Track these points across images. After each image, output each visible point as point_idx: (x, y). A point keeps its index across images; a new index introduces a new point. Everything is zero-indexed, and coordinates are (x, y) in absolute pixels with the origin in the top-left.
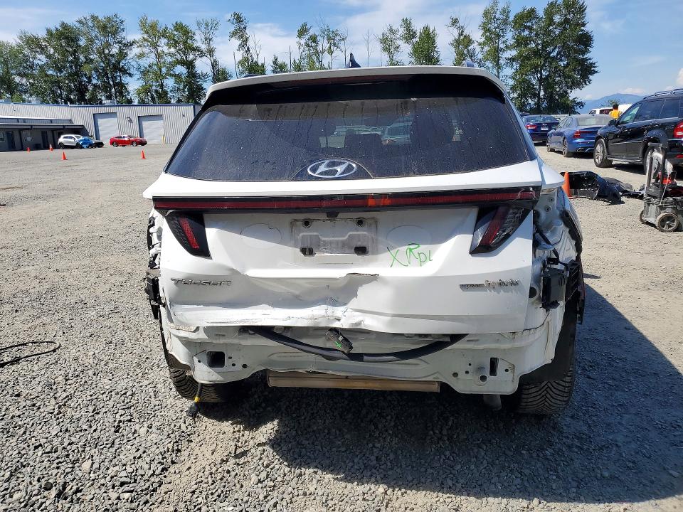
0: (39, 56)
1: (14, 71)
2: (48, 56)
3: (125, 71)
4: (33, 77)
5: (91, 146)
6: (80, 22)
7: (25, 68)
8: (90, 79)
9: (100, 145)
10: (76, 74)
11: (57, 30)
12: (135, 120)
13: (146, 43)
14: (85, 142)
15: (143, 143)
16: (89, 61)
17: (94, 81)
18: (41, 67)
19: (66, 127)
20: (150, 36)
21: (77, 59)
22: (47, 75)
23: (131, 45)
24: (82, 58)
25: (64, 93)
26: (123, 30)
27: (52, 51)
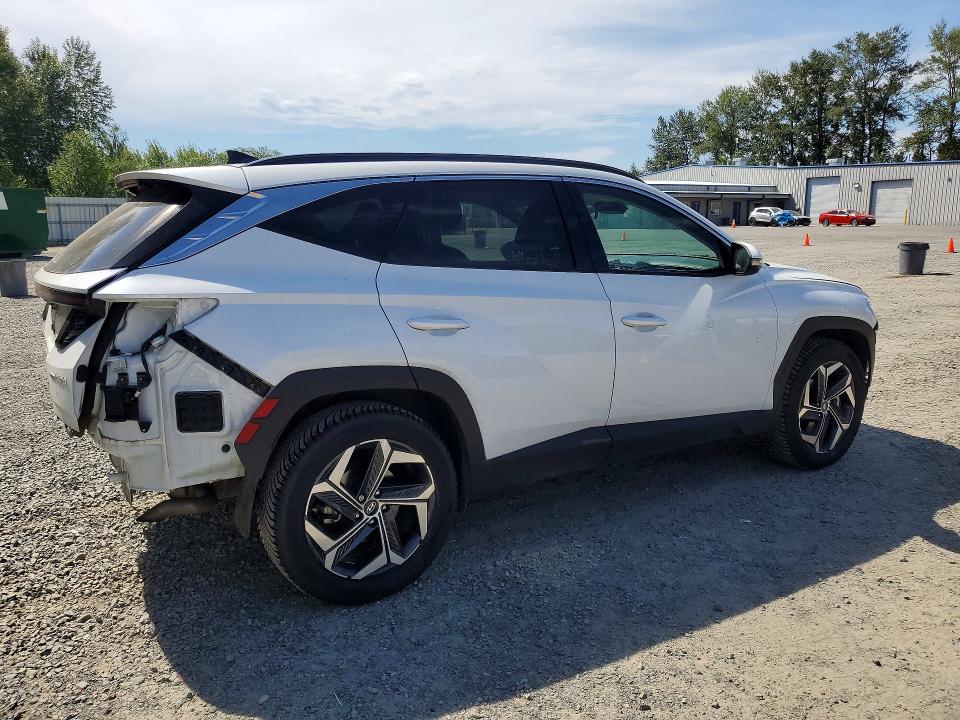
0: (775, 102)
1: (739, 124)
2: (786, 101)
3: (894, 112)
4: (761, 129)
5: (792, 223)
6: (840, 46)
7: (753, 118)
8: (836, 127)
9: (805, 222)
10: (819, 122)
11: (805, 62)
12: (867, 188)
13: (936, 66)
14: (783, 217)
15: (869, 222)
16: (841, 101)
17: (842, 130)
18: (774, 115)
19: (766, 197)
20: (944, 54)
21: (822, 100)
22: (778, 126)
23: (911, 70)
24: (831, 98)
25: (796, 150)
26: (904, 49)
27: (792, 93)
